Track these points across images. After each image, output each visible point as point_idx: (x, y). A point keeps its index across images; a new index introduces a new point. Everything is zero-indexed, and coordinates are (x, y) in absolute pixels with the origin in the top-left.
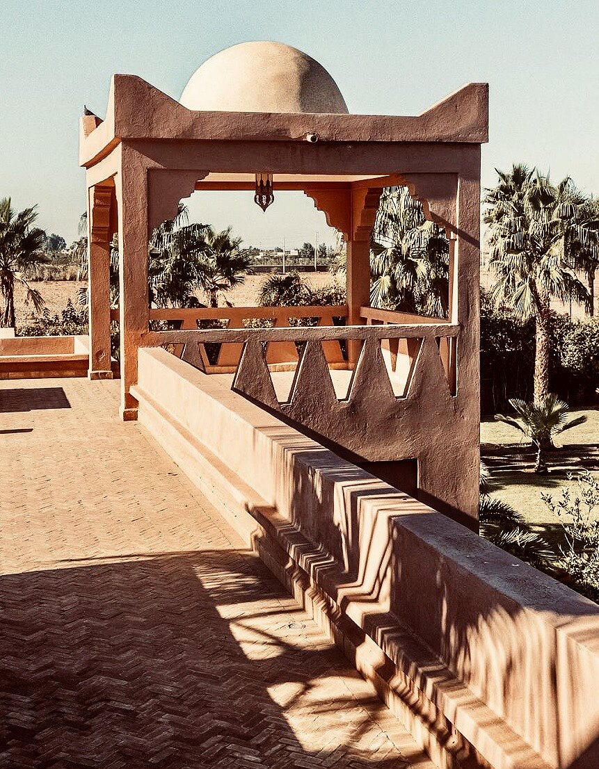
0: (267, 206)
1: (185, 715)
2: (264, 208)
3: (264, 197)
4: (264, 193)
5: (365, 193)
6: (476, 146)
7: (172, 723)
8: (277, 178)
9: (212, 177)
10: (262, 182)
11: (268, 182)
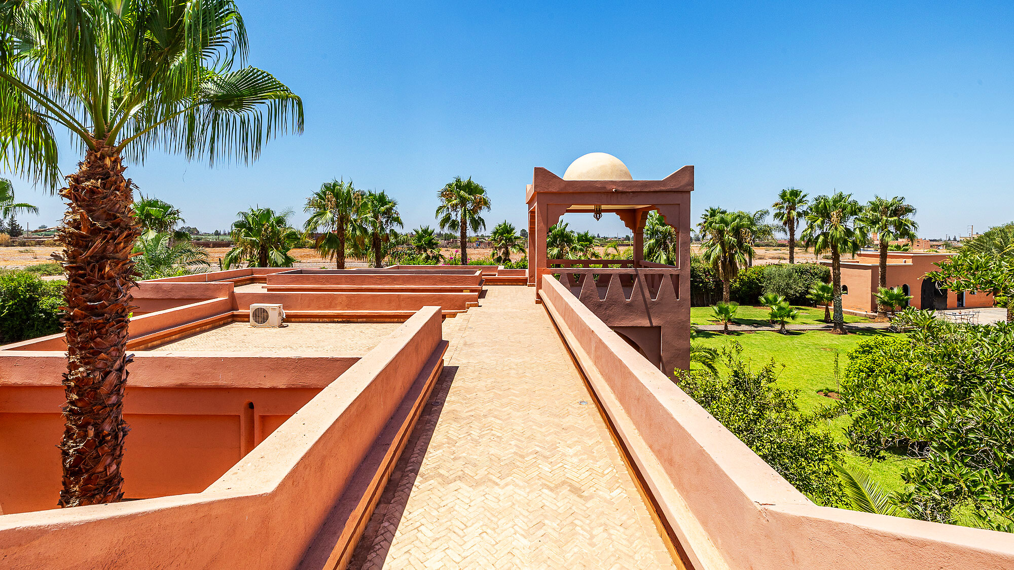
0: (599, 218)
1: (522, 442)
2: (598, 219)
3: (598, 215)
4: (598, 213)
5: (641, 213)
6: (689, 192)
7: (516, 445)
8: (603, 207)
9: (573, 207)
10: (597, 209)
11: (599, 209)
